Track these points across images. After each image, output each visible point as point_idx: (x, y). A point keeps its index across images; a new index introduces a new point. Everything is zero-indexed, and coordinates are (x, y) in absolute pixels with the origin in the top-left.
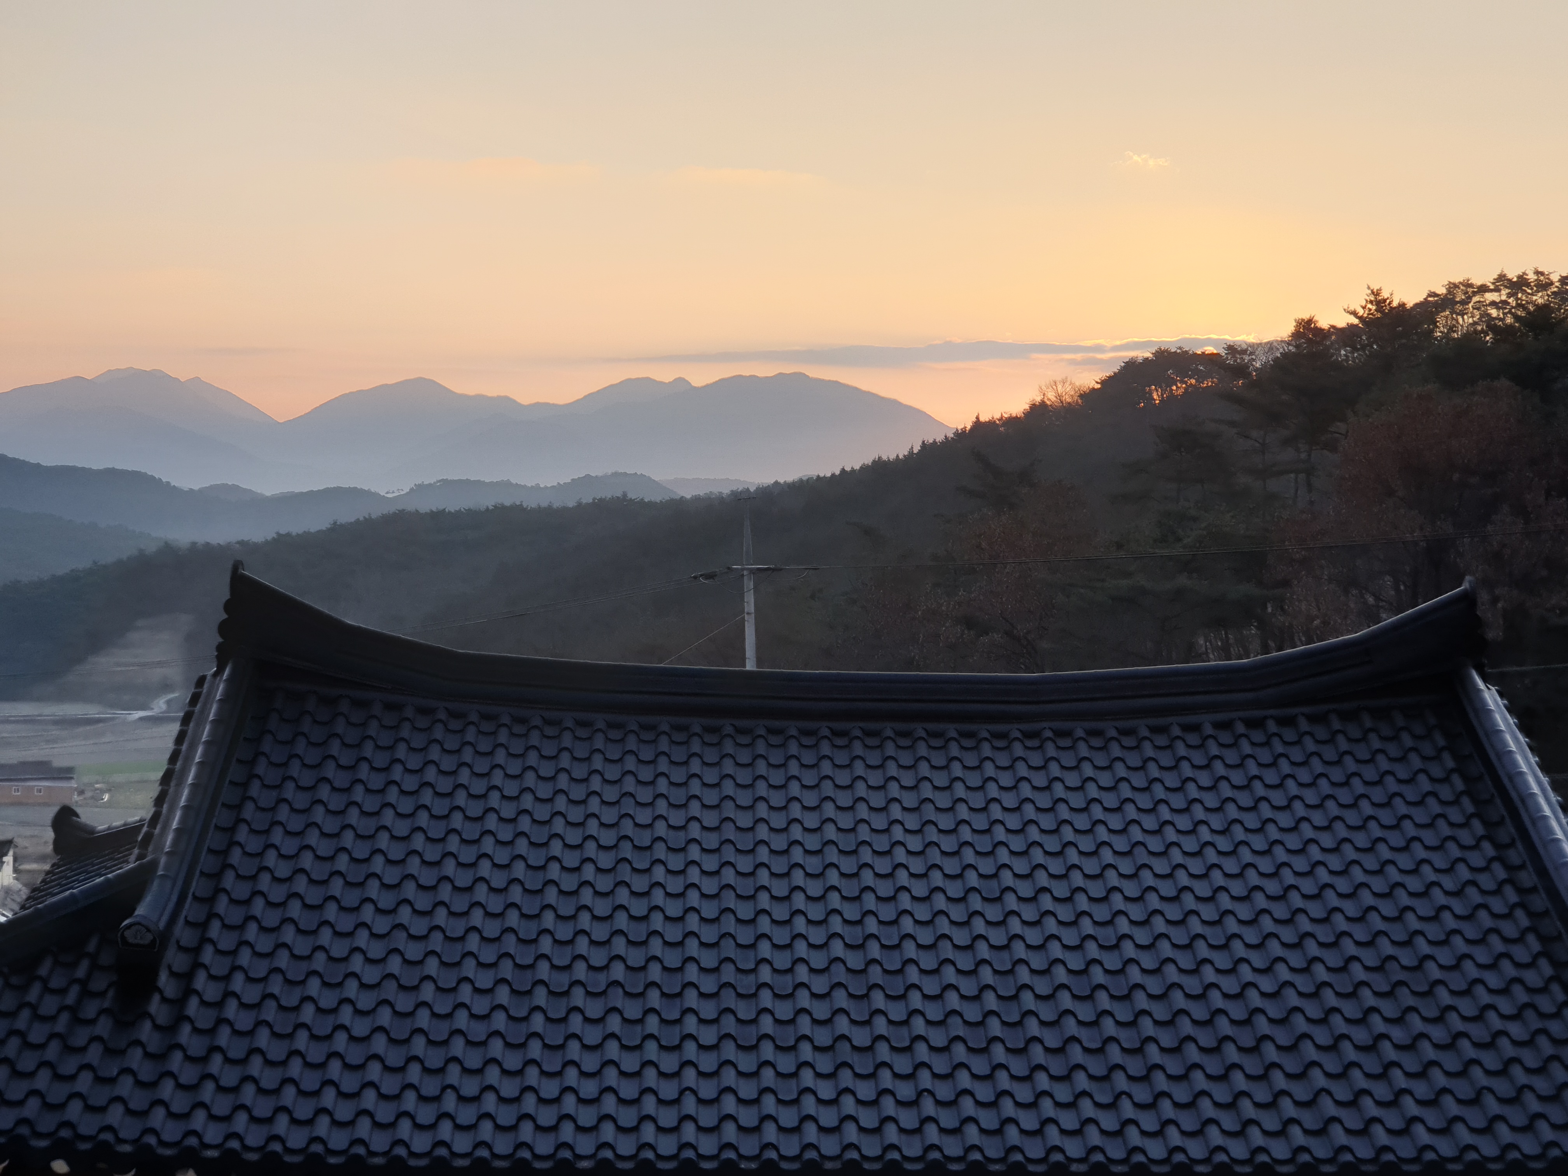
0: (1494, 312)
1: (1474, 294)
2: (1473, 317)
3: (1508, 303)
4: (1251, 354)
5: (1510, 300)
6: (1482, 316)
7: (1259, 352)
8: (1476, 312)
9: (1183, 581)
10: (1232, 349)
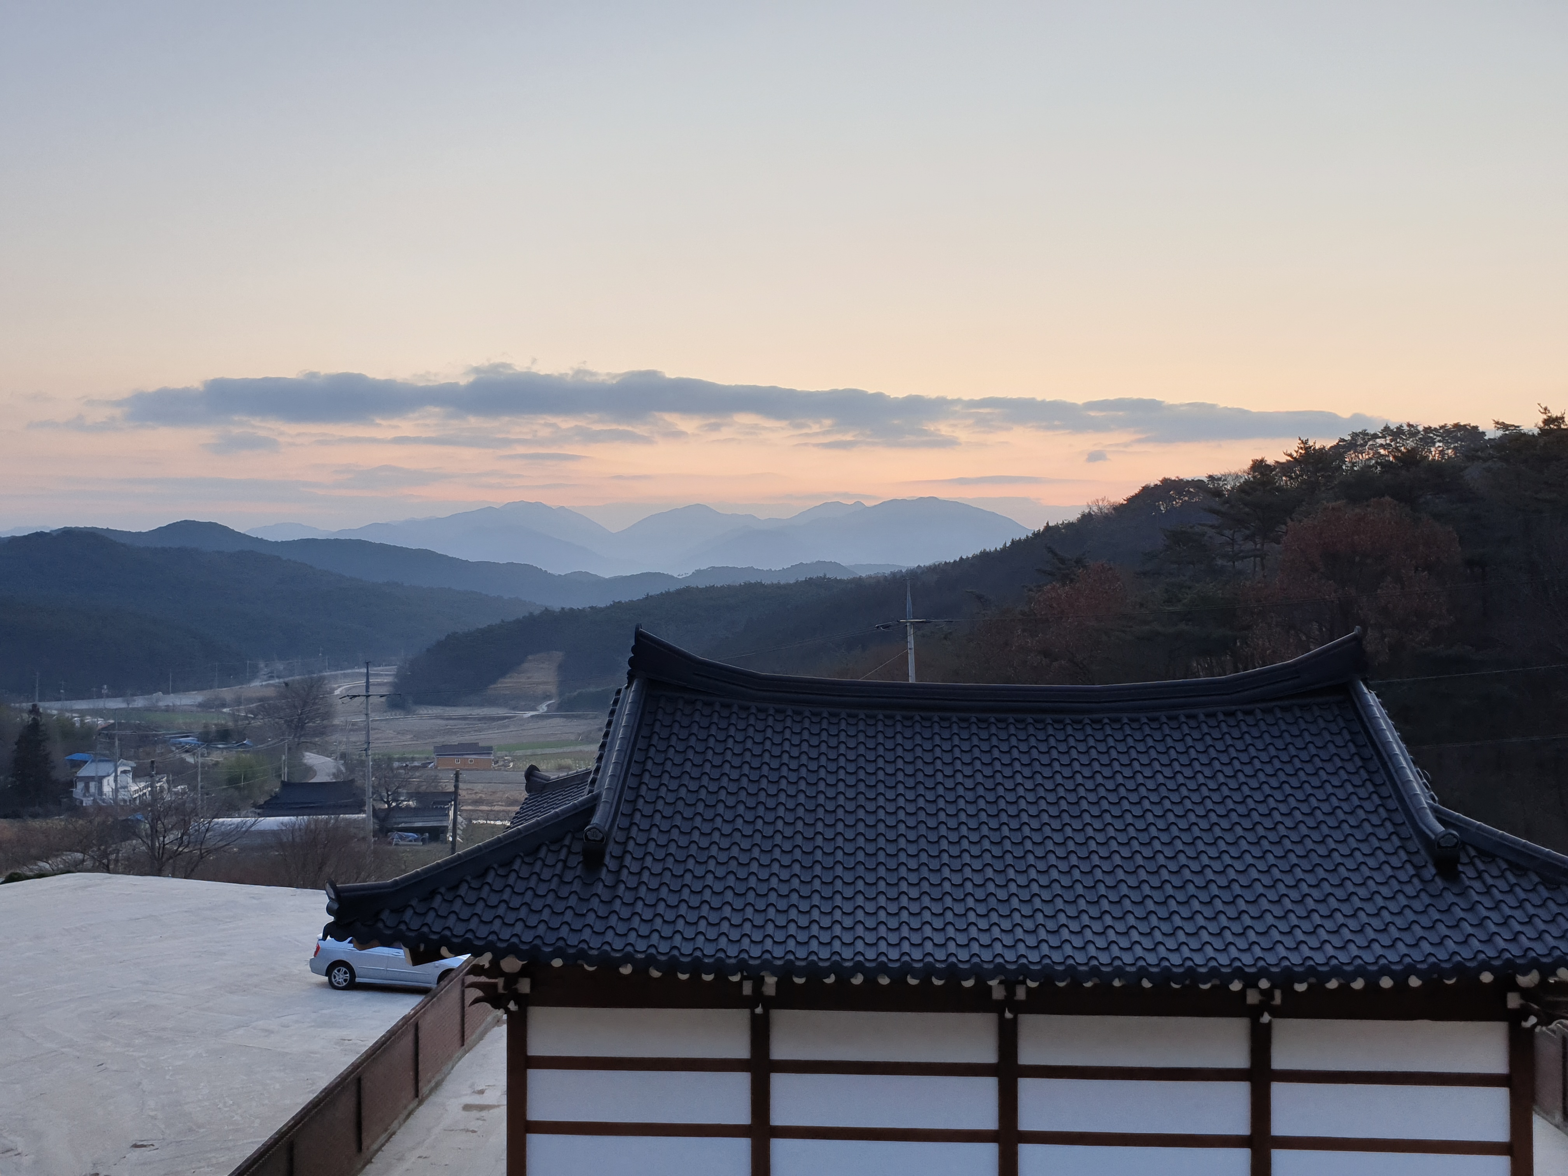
0: (1382, 451)
1: (1369, 440)
2: (1368, 454)
3: (1391, 446)
4: (1225, 480)
5: (1392, 444)
6: (1374, 454)
7: (1229, 479)
8: (1371, 452)
9: (1182, 626)
10: (1211, 478)
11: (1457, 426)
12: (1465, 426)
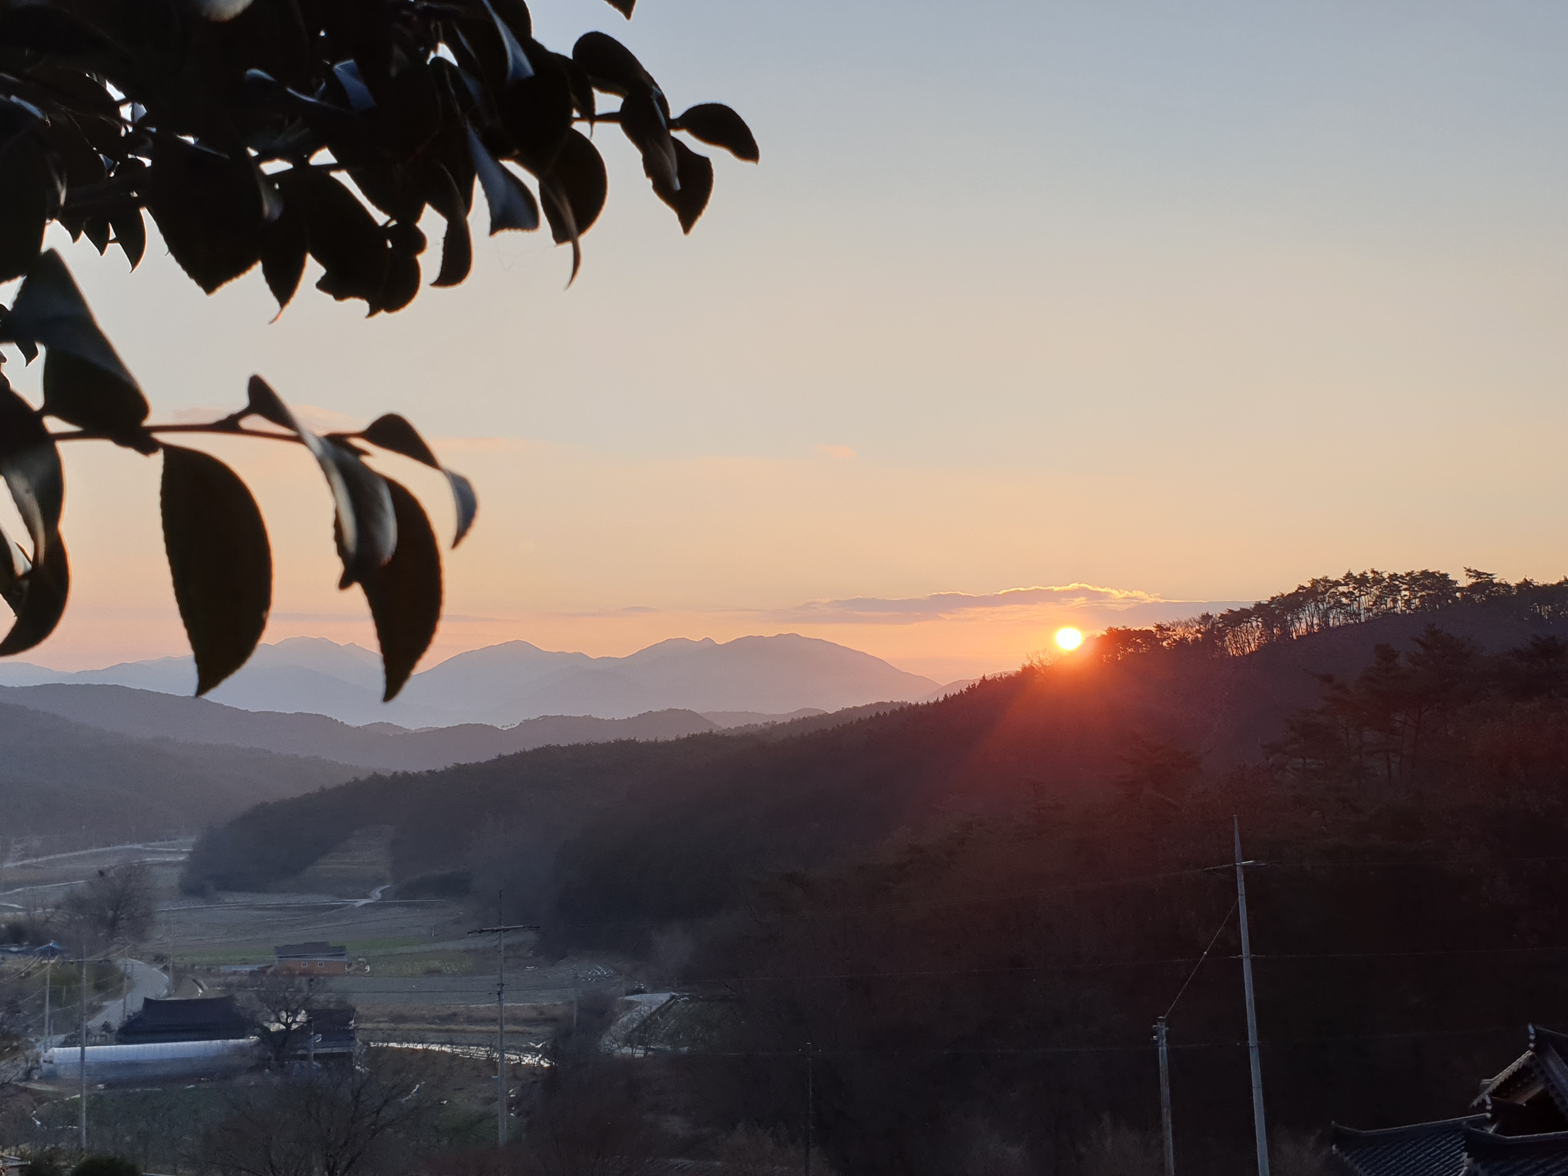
11: (1425, 574)
12: (1434, 573)
